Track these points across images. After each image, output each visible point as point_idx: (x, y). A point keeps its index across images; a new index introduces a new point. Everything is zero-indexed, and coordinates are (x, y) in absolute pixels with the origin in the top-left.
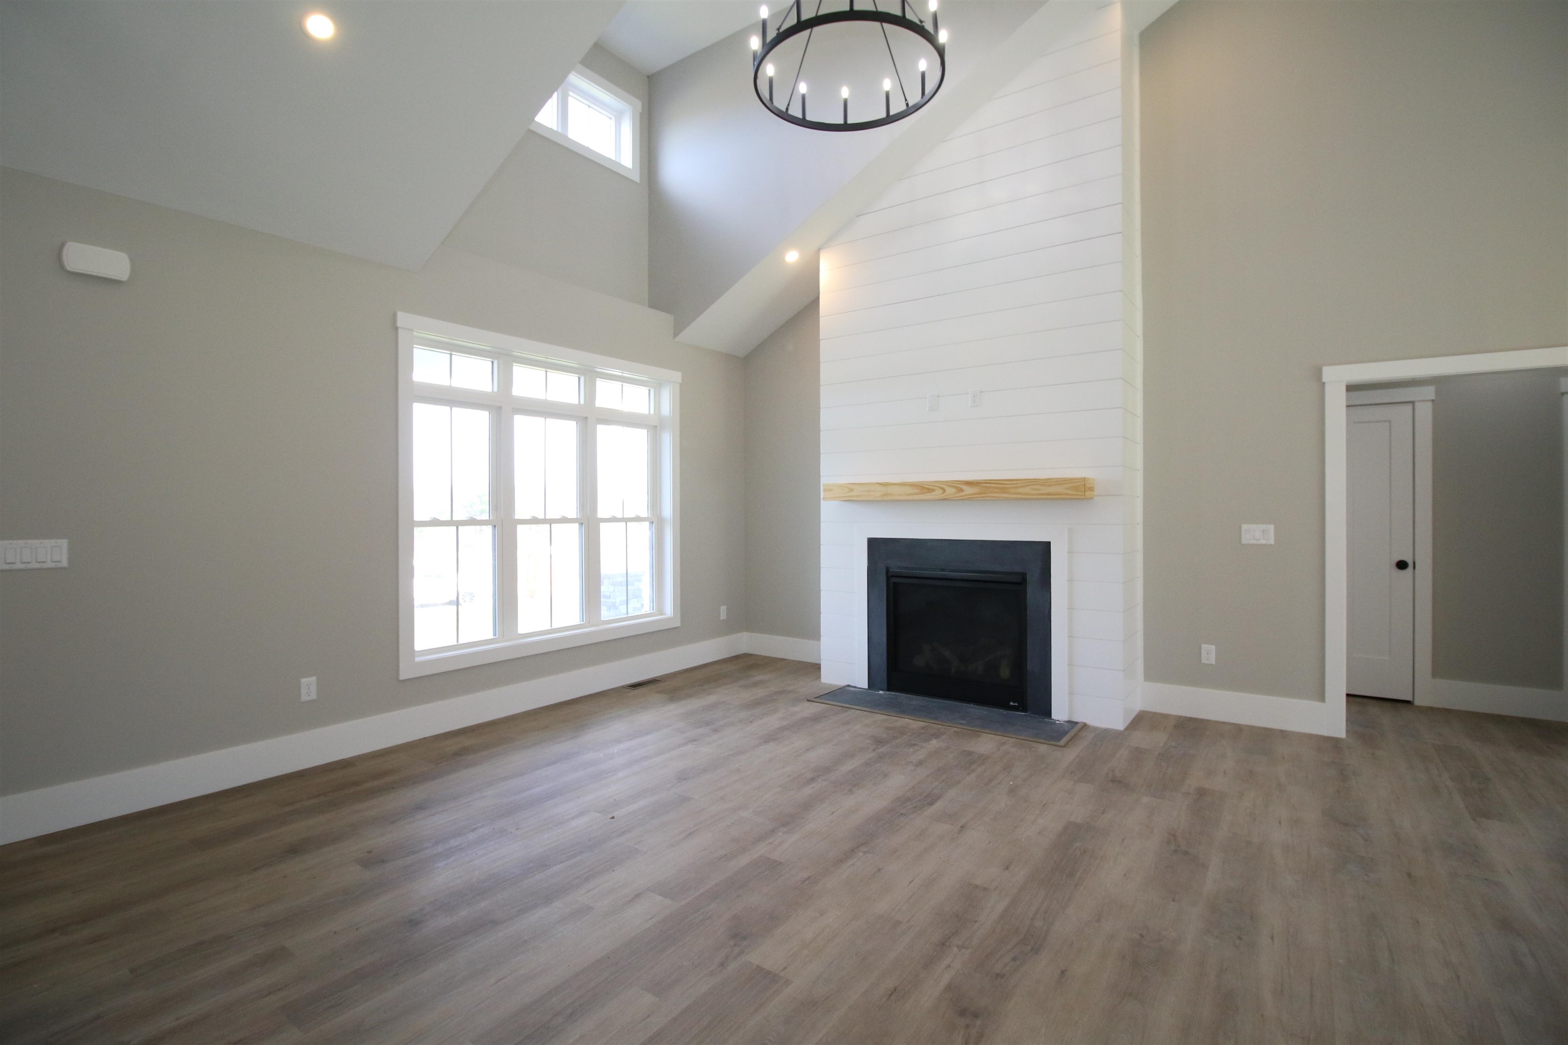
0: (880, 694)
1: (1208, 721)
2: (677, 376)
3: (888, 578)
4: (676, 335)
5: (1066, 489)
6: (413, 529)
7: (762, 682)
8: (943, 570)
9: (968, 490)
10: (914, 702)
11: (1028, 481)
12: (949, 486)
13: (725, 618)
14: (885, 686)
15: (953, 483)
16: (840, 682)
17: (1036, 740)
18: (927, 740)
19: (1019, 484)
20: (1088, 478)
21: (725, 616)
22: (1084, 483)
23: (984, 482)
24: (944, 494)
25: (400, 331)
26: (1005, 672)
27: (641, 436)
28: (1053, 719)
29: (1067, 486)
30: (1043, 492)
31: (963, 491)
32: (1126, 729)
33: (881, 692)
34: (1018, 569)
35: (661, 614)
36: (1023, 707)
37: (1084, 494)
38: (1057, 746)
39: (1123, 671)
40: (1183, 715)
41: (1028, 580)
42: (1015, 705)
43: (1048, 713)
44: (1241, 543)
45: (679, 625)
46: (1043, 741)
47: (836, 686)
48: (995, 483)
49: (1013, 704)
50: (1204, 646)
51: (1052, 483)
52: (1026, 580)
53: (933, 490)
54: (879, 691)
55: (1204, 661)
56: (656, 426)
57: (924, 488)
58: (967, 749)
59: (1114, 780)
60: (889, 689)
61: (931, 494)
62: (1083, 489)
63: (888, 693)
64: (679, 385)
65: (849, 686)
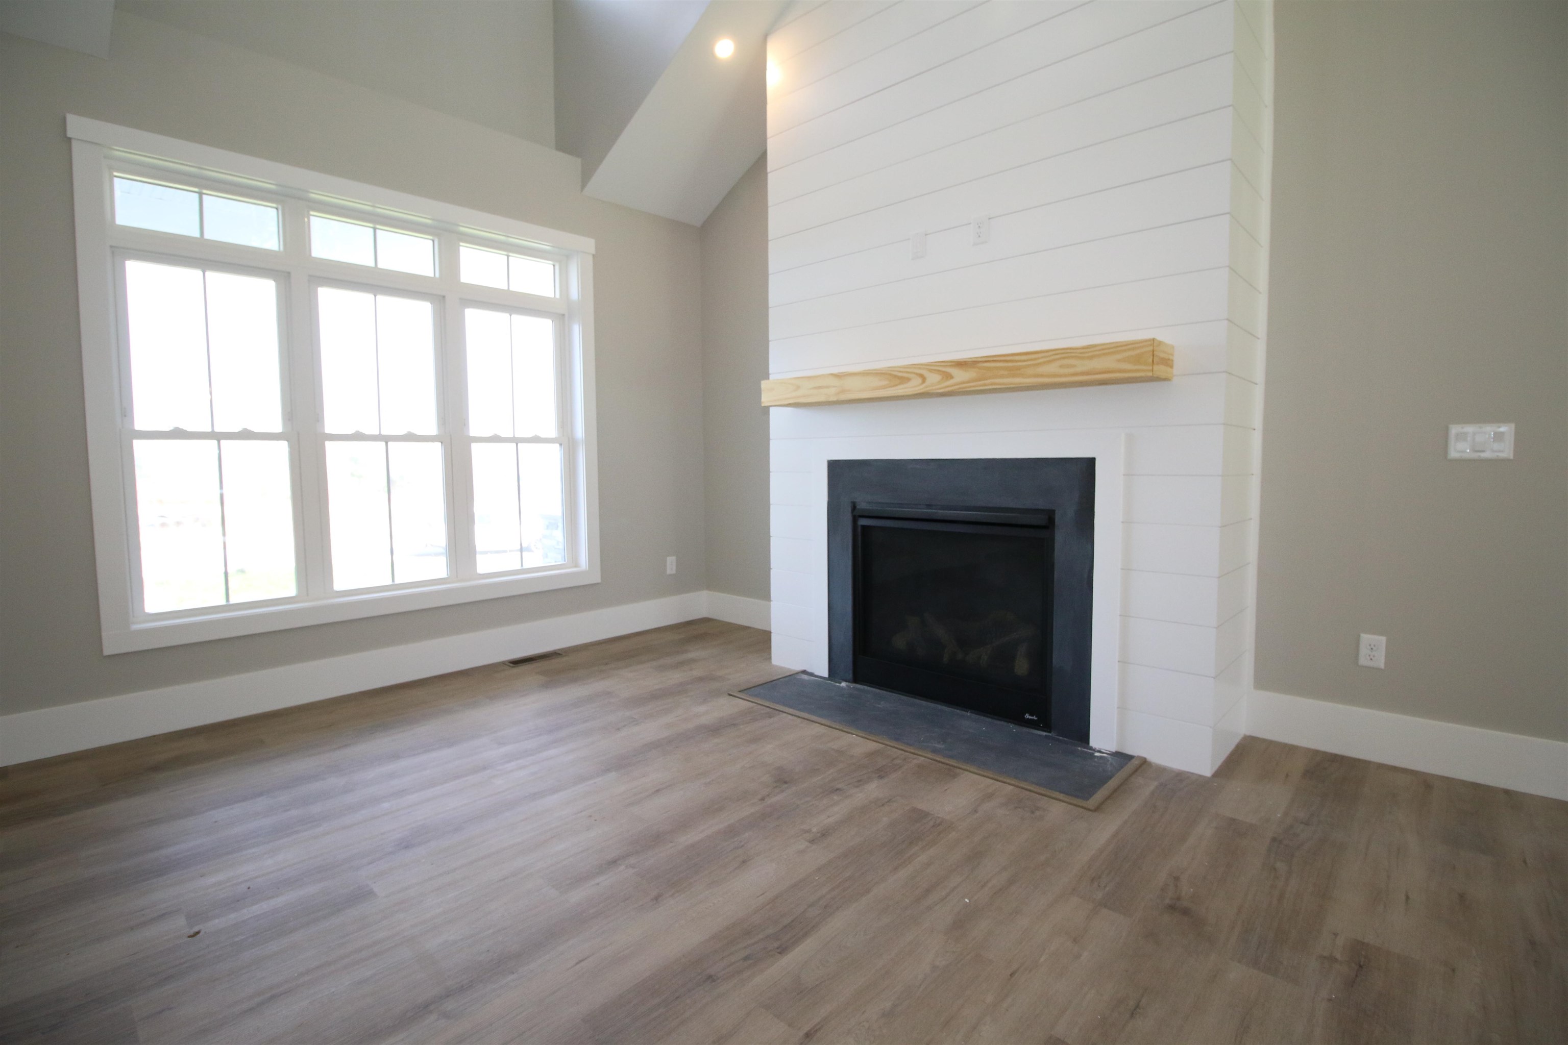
0: (842, 688)
1: (1370, 762)
2: (589, 244)
3: (855, 519)
4: (583, 186)
5: (1119, 361)
6: (132, 442)
7: (693, 661)
8: (929, 506)
9: (960, 376)
10: (882, 705)
11: (1054, 353)
12: (931, 371)
13: (674, 572)
14: (851, 676)
15: (938, 366)
16: (795, 665)
17: (1049, 792)
18: (860, 783)
19: (1038, 358)
20: (1160, 343)
21: (674, 568)
22: (1151, 348)
23: (984, 359)
24: (924, 385)
25: (75, 145)
26: (1022, 666)
27: (545, 327)
28: (1091, 748)
29: (1118, 356)
30: (1079, 369)
31: (952, 377)
32: (1216, 775)
33: (844, 684)
34: (1041, 504)
35: (576, 566)
36: (1044, 723)
37: (1151, 368)
38: (1082, 807)
39: (1214, 678)
40: (1322, 748)
41: (1056, 521)
42: (1033, 719)
43: (1084, 736)
44: (1446, 457)
45: (599, 581)
46: (1061, 796)
47: (789, 670)
48: (1000, 361)
49: (1030, 717)
50: (1366, 638)
51: (1095, 353)
52: (1054, 522)
53: (909, 380)
54: (840, 683)
55: (1363, 661)
56: (563, 315)
57: (895, 376)
58: (920, 806)
59: (1175, 908)
60: (856, 680)
61: (905, 385)
62: (1151, 360)
63: (852, 685)
64: (591, 258)
65: (804, 672)
